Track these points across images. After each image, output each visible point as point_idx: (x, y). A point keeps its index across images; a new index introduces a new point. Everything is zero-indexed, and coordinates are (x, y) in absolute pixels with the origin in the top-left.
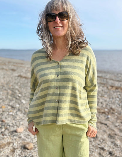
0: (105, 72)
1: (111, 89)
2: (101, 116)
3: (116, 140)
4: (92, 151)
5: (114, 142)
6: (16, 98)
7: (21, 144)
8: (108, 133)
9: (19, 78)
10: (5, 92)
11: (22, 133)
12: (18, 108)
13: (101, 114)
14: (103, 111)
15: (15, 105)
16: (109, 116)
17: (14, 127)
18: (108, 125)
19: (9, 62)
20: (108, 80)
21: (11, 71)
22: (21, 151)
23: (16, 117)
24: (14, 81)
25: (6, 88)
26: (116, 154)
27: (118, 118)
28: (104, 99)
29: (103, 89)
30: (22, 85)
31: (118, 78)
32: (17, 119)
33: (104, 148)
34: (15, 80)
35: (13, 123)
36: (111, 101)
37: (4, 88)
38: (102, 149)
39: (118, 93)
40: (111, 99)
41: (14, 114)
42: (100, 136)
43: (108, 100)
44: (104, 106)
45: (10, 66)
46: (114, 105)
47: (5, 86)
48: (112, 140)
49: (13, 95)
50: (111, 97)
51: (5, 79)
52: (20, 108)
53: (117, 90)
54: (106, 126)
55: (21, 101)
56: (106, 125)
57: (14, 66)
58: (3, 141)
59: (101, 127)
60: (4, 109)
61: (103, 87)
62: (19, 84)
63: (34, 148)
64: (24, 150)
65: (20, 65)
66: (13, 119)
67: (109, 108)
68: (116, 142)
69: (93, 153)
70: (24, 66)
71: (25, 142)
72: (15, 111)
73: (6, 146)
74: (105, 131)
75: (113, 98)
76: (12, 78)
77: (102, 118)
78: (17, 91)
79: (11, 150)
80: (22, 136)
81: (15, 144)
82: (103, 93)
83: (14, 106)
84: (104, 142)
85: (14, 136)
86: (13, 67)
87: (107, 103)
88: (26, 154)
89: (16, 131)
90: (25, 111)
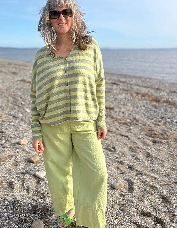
0: (130, 77)
1: (136, 96)
2: (122, 127)
3: (138, 153)
4: (108, 165)
5: (136, 155)
6: (19, 106)
7: (25, 158)
8: (129, 146)
9: (22, 83)
10: (5, 99)
11: (25, 145)
12: (20, 118)
13: (122, 125)
14: (124, 122)
15: (18, 114)
16: (132, 128)
17: (16, 139)
18: (129, 137)
19: (9, 64)
20: (133, 86)
21: (11, 75)
22: (24, 165)
23: (18, 128)
24: (16, 87)
25: (6, 95)
26: (136, 169)
27: (142, 130)
28: (126, 108)
29: (127, 96)
30: (25, 91)
31: (146, 83)
32: (21, 130)
33: (123, 162)
34: (17, 85)
35: (15, 135)
36: (135, 111)
37: (4, 95)
38: (121, 163)
39: (145, 101)
40: (135, 109)
41: (16, 125)
42: (118, 149)
43: (131, 109)
44: (126, 116)
45: (11, 69)
46: (139, 115)
47: (5, 92)
48: (133, 153)
49: (15, 102)
50: (136, 106)
51: (5, 84)
52: (24, 117)
53: (143, 98)
54: (127, 139)
55: (24, 110)
56: (127, 137)
57: (16, 68)
58: (4, 154)
59: (120, 139)
60: (3, 120)
61: (126, 94)
62: (22, 90)
63: (40, 162)
64: (28, 164)
65: (23, 67)
66: (15, 130)
67: (132, 118)
68: (138, 156)
69: (110, 167)
70: (28, 68)
71: (29, 156)
72: (17, 122)
73: (7, 159)
74: (125, 144)
75: (137, 107)
76: (13, 83)
77: (122, 129)
78: (19, 98)
79: (13, 163)
80: (26, 148)
81: (18, 157)
82: (126, 101)
83: (16, 116)
84: (123, 155)
85: (16, 148)
86: (14, 70)
87: (130, 112)
88: (31, 168)
89: (19, 144)
90: (29, 121)
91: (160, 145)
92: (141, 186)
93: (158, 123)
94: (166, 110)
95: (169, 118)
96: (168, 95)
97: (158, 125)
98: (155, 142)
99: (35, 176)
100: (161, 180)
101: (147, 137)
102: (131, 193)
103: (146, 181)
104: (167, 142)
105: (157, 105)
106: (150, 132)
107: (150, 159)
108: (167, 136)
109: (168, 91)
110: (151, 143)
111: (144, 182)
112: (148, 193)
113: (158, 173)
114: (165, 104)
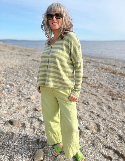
0: (97, 58)
1: (101, 70)
2: (93, 89)
3: (103, 106)
4: (84, 114)
5: (101, 107)
6: (30, 76)
7: (33, 108)
8: (97, 101)
9: (33, 61)
10: (22, 71)
11: (34, 99)
12: (31, 83)
13: (93, 88)
14: (94, 86)
15: (30, 80)
16: (99, 90)
17: (28, 96)
18: (97, 95)
19: (26, 50)
20: (99, 64)
21: (27, 56)
22: (33, 112)
23: (30, 89)
24: (29, 64)
25: (23, 68)
26: (102, 116)
27: (105, 91)
28: (95, 77)
29: (95, 70)
30: (34, 66)
31: (107, 62)
32: (31, 90)
33: (94, 112)
34: (30, 62)
35: (27, 93)
36: (101, 79)
37: (22, 68)
38: (92, 112)
39: (107, 73)
40: (101, 78)
41: (28, 87)
42: (91, 103)
43: (98, 78)
44: (95, 82)
45: (26, 53)
46: (103, 81)
47: (23, 67)
48: (100, 106)
49: (28, 73)
50: (101, 76)
51: (22, 62)
52: (33, 82)
53: (106, 71)
54: (96, 97)
55: (33, 78)
56: (96, 95)
57: (29, 52)
58: (20, 105)
59: (92, 97)
60: (21, 83)
61: (95, 68)
62: (33, 66)
64: (35, 112)
65: (33, 52)
66: (28, 90)
67: (99, 84)
68: (103, 108)
69: (85, 115)
70: (36, 52)
71: (36, 106)
72: (29, 85)
73: (22, 108)
74: (95, 100)
75: (102, 77)
76: (27, 61)
77: (93, 90)
78: (31, 71)
79: (26, 111)
80: (34, 101)
81: (28, 107)
82: (95, 73)
83: (29, 81)
84: (94, 107)
85: (28, 102)
86: (28, 53)
87: (97, 80)
88: (36, 114)
89: (29, 99)
90: (36, 85)
91: (116, 101)
92: (105, 128)
93: (115, 87)
94: (120, 79)
95: (122, 84)
96: (121, 69)
97: (115, 88)
98: (113, 99)
99: (39, 120)
100: (118, 125)
101: (108, 96)
102: (98, 133)
103: (108, 125)
104: (121, 99)
105: (114, 76)
106: (110, 93)
107: (110, 110)
108: (121, 95)
109: (121, 67)
110: (111, 100)
111: (107, 126)
112: (110, 133)
113: (116, 119)
114: (119, 75)
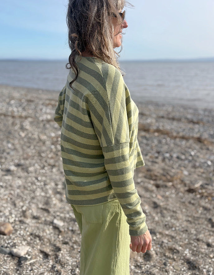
63: (14, 232)
88: (3, 243)
91: (166, 190)
92: (158, 250)
93: (155, 160)
94: (160, 142)
95: (167, 152)
96: (157, 121)
97: (156, 163)
98: (158, 186)
99: (12, 255)
100: (180, 239)
101: (147, 180)
102: (148, 262)
103: (163, 242)
104: (173, 185)
105: (148, 135)
106: (149, 173)
107: (159, 210)
108: (171, 176)
109: (154, 116)
110: (154, 188)
111: (161, 245)
112: (169, 258)
113: (174, 229)
114: (156, 134)
